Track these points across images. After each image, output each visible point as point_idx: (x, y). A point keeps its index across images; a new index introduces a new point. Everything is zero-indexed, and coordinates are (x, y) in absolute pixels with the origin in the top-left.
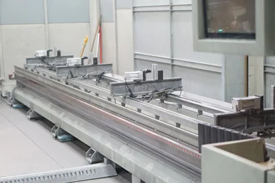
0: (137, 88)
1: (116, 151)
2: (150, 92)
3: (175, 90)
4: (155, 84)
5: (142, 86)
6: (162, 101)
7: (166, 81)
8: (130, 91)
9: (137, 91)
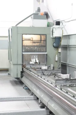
0: (45, 72)
1: (36, 91)
2: (50, 73)
3: (58, 73)
4: (52, 71)
5: (47, 71)
6: (55, 77)
7: (55, 70)
8: (43, 72)
9: (45, 73)
